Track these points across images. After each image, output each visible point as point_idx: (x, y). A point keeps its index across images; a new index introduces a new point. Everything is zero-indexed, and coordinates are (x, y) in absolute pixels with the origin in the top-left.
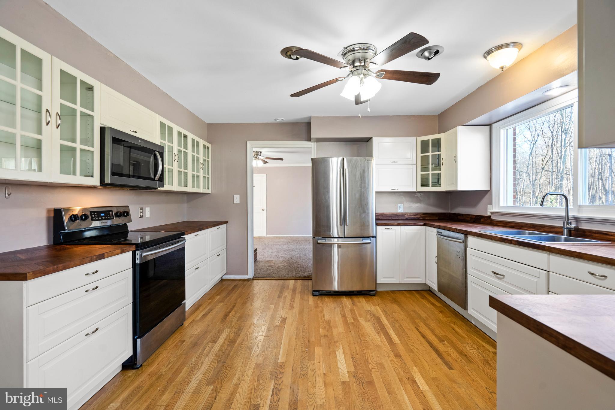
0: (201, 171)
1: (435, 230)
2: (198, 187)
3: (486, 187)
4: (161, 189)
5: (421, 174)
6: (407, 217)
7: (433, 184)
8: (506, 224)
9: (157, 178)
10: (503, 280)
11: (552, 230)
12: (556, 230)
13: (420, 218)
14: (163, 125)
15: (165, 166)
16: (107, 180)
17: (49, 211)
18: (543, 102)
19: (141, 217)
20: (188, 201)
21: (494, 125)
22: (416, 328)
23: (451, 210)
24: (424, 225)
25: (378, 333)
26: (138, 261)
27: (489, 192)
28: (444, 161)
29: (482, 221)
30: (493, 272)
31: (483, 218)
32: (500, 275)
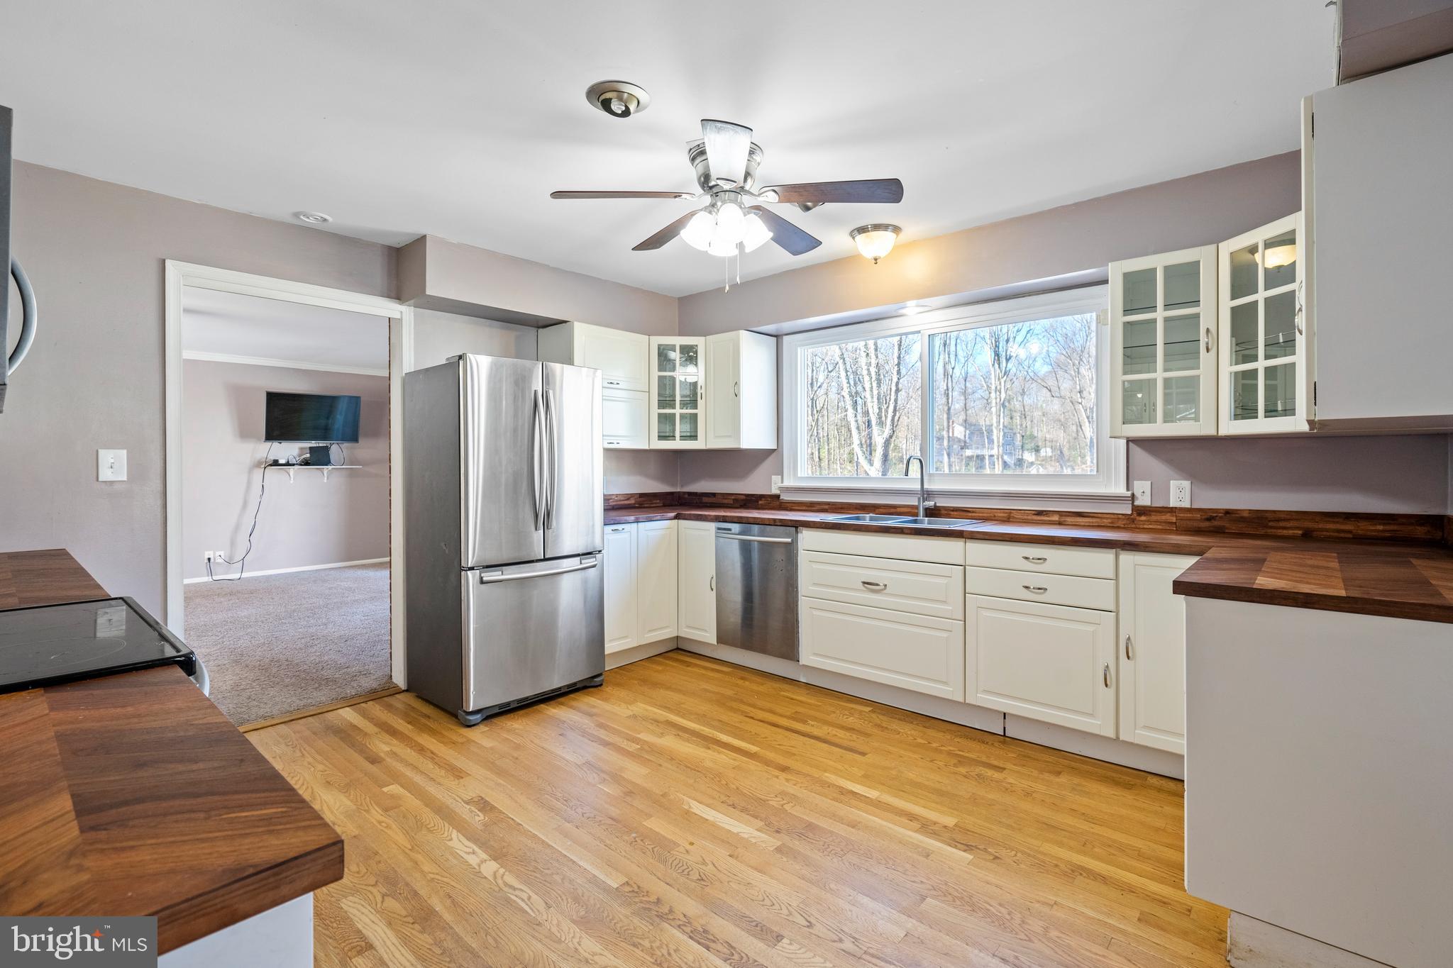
1: (712, 527)
3: (769, 444)
5: (658, 414)
6: (614, 503)
7: (683, 434)
8: (811, 507)
10: (885, 591)
11: (892, 510)
12: (899, 510)
13: (635, 504)
18: (877, 320)
21: (785, 338)
22: (746, 716)
23: (682, 486)
24: (677, 517)
25: (709, 748)
27: (775, 453)
28: (703, 391)
29: (761, 504)
30: (864, 583)
31: (763, 499)
32: (877, 585)
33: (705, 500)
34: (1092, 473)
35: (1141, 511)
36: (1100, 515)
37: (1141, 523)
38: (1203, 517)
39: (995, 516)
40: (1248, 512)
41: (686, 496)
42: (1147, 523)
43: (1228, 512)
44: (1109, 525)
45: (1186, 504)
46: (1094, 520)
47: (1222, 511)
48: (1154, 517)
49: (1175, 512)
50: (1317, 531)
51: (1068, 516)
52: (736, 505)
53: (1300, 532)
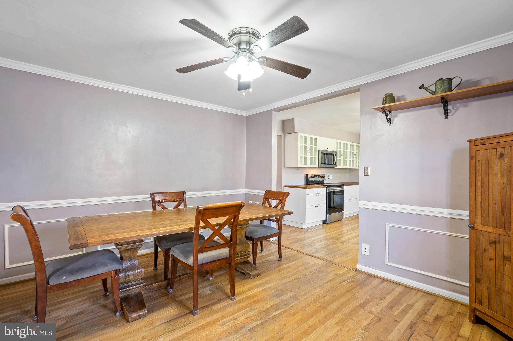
0: (355, 158)
2: (353, 166)
4: (336, 168)
9: (334, 164)
14: (337, 143)
15: (337, 159)
16: (320, 166)
17: (305, 175)
19: (329, 178)
20: (349, 173)
26: (328, 191)
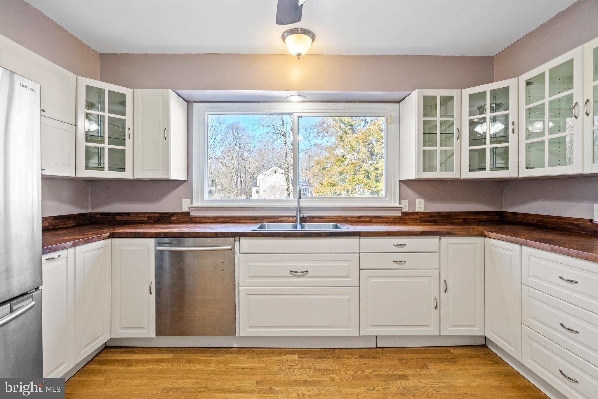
3: (181, 176)
5: (86, 146)
7: (109, 166)
21: (195, 104)
23: (93, 208)
24: (112, 236)
27: (185, 183)
28: (131, 132)
29: (174, 220)
30: (291, 271)
31: (175, 216)
32: (297, 272)
33: (118, 218)
34: (382, 196)
35: (405, 214)
36: (388, 217)
37: (406, 220)
38: (430, 216)
39: (337, 220)
40: (445, 213)
41: (99, 216)
42: (408, 220)
43: (438, 213)
44: (392, 221)
45: (422, 210)
46: (386, 219)
47: (436, 213)
48: (411, 217)
49: (419, 214)
50: (467, 220)
51: (374, 218)
52: (150, 221)
53: (462, 220)
